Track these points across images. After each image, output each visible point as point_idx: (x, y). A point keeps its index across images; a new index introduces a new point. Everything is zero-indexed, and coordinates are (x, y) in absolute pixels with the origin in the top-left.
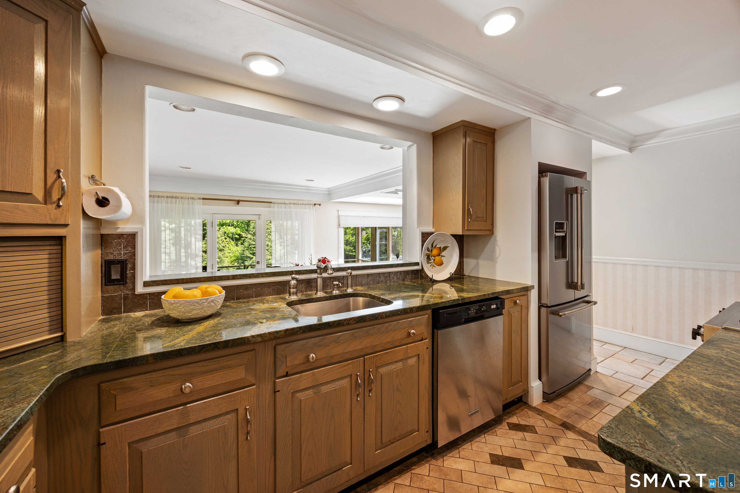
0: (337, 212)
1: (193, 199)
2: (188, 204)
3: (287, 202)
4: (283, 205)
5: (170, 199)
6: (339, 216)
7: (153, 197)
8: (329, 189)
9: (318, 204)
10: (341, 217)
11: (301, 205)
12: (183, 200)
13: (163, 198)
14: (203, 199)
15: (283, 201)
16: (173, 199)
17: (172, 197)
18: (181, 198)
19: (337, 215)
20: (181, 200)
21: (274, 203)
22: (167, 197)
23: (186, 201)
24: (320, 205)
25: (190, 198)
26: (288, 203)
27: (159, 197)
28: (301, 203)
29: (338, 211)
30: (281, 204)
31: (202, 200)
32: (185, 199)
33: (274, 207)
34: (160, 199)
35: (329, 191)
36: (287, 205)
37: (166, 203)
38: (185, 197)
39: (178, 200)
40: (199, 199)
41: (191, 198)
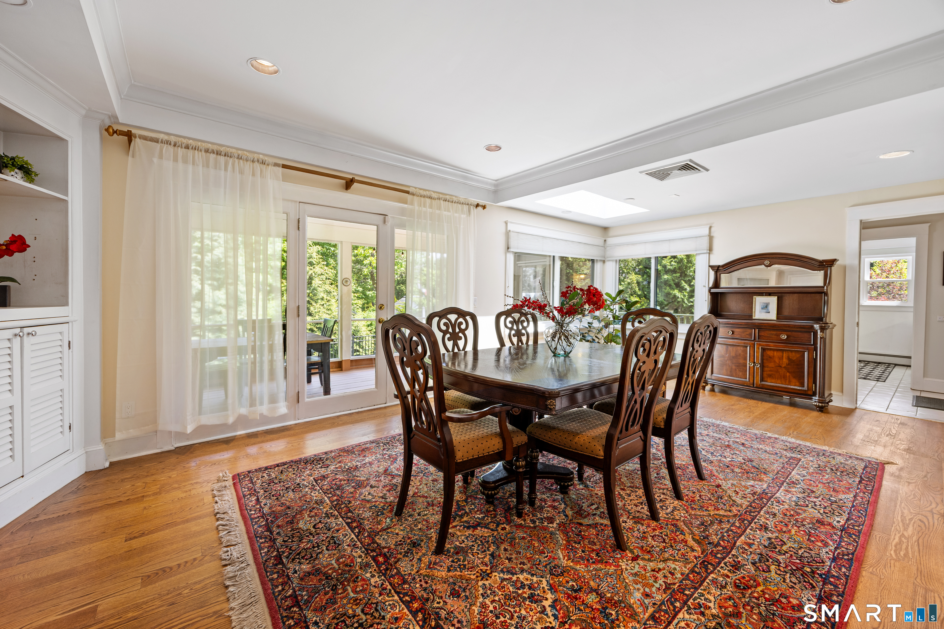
0: (504, 224)
1: (263, 163)
2: (253, 175)
3: (434, 195)
4: (428, 201)
5: (212, 156)
6: (508, 233)
7: (175, 145)
8: (496, 180)
9: (482, 206)
10: (511, 234)
11: (456, 204)
12: (241, 161)
13: (196, 151)
14: (284, 166)
15: (427, 193)
16: (219, 157)
17: (218, 153)
18: (238, 158)
19: (504, 230)
20: (237, 161)
21: (413, 194)
22: (207, 151)
23: (248, 167)
24: (484, 207)
25: (256, 159)
26: (436, 197)
27: (187, 147)
28: (457, 201)
29: (506, 223)
30: (424, 197)
31: (281, 169)
32: (247, 160)
33: (412, 204)
34: (190, 152)
35: (496, 186)
36: (433, 201)
37: (203, 166)
38: (245, 157)
39: (231, 161)
40: (276, 165)
41: (258, 161)
